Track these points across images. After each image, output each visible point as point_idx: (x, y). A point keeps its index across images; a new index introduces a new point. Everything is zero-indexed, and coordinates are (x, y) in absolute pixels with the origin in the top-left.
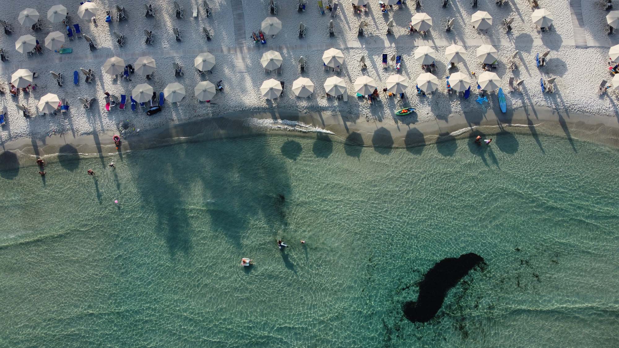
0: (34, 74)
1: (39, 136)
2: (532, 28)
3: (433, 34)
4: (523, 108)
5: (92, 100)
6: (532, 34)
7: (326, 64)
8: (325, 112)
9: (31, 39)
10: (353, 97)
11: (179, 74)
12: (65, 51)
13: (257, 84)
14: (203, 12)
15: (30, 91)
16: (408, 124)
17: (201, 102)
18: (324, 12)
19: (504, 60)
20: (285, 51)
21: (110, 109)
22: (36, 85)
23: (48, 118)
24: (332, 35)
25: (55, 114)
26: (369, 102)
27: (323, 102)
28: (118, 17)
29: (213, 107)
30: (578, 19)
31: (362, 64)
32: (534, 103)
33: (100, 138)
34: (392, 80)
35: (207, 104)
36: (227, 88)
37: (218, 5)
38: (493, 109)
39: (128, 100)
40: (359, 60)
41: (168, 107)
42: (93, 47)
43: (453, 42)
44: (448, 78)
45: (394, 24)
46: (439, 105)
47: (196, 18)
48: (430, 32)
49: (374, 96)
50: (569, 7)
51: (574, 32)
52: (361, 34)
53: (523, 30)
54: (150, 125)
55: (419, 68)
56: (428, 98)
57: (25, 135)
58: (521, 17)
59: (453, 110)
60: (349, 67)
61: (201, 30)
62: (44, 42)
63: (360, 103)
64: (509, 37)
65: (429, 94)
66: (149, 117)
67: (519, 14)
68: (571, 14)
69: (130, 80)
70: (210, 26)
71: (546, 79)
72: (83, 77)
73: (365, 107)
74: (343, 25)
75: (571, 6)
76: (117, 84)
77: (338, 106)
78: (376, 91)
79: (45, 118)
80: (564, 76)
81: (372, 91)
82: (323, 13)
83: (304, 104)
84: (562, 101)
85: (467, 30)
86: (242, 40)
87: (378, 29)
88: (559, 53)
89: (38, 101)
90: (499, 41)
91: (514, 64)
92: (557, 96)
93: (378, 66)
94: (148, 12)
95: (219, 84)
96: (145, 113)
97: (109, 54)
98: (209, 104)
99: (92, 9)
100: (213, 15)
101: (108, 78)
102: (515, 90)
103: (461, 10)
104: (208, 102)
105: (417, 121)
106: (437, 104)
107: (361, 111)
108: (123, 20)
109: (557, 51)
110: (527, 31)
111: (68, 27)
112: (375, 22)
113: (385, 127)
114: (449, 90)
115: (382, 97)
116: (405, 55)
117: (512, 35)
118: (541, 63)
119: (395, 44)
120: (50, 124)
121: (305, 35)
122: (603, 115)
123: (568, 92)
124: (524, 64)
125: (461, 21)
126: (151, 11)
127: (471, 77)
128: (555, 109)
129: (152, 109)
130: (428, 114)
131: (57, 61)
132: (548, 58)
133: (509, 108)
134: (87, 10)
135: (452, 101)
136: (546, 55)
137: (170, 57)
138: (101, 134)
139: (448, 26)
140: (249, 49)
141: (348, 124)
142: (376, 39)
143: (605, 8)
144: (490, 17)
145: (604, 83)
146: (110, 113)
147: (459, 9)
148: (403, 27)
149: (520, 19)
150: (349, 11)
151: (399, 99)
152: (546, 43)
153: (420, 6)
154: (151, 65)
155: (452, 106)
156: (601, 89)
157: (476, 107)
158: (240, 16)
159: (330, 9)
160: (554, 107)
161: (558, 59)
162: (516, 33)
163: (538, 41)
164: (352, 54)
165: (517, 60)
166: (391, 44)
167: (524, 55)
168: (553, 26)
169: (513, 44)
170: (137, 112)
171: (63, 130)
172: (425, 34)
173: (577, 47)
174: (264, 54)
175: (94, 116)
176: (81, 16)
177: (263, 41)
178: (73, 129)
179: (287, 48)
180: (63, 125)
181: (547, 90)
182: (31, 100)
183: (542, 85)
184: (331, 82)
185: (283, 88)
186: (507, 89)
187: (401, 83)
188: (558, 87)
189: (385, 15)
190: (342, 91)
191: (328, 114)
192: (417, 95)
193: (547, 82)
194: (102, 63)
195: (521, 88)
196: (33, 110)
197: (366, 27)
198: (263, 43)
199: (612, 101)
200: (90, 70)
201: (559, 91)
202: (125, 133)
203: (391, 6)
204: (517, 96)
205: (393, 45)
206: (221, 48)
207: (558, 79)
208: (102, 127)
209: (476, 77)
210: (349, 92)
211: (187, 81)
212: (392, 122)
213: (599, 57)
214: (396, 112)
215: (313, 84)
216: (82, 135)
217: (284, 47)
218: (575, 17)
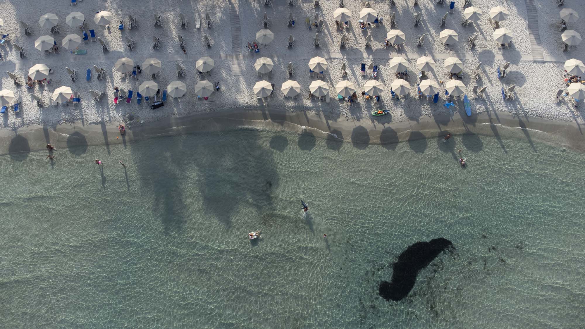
0: (50, 70)
1: (51, 124)
2: (494, 45)
3: (406, 48)
4: (486, 113)
5: (102, 94)
6: (493, 50)
7: (312, 70)
8: (309, 111)
9: (50, 40)
10: (334, 99)
11: (181, 76)
12: (80, 53)
13: (250, 85)
14: (205, 25)
15: (45, 85)
16: (383, 124)
17: (200, 99)
18: (311, 27)
19: (469, 72)
20: (276, 59)
21: (118, 102)
22: (51, 80)
23: (60, 108)
24: (317, 46)
25: (67, 105)
26: (349, 104)
27: (308, 103)
28: (130, 26)
29: (211, 104)
30: (535, 38)
31: (343, 72)
32: (496, 109)
33: (107, 127)
34: (370, 84)
35: (205, 101)
36: (223, 88)
37: (218, 19)
38: (459, 112)
39: (134, 96)
40: (341, 68)
41: (170, 103)
42: (106, 50)
43: (423, 55)
44: (419, 85)
45: (372, 39)
46: (411, 108)
47: (199, 29)
48: (403, 47)
49: (353, 98)
50: (527, 28)
51: (532, 50)
52: (343, 47)
53: (486, 47)
54: (153, 118)
55: (394, 76)
56: (401, 102)
57: (37, 123)
58: (484, 36)
59: (423, 112)
60: (331, 74)
61: (203, 39)
62: (61, 43)
63: (341, 105)
64: (473, 53)
65: (402, 98)
66: (152, 111)
67: (482, 34)
68: (529, 34)
69: (137, 79)
70: (211, 36)
71: (506, 88)
72: (95, 74)
73: (345, 108)
74: (328, 39)
75: (529, 28)
76: (125, 82)
77: (321, 107)
78: (355, 94)
79: (57, 109)
80: (523, 86)
81: (352, 93)
82: (310, 29)
83: (291, 104)
84: (522, 107)
85: (435, 46)
86: (239, 49)
87: (357, 43)
88: (519, 67)
89: (51, 93)
90: (464, 56)
91: (478, 74)
92: (517, 103)
93: (357, 74)
94: (157, 23)
95: (216, 84)
96: (149, 107)
97: (120, 55)
98: (207, 101)
99: (107, 17)
100: (214, 27)
101: (117, 76)
102: (479, 97)
103: (431, 29)
104: (206, 99)
105: (391, 121)
106: (409, 107)
107: (341, 112)
108: (134, 28)
109: (517, 65)
110: (490, 47)
111: (84, 32)
112: (355, 38)
113: (363, 125)
114: (420, 96)
115: (361, 99)
116: (381, 66)
117: (476, 51)
118: (502, 75)
119: (372, 56)
120: (62, 114)
121: (293, 46)
122: (561, 120)
123: (527, 99)
124: (487, 76)
125: (430, 38)
126: (160, 21)
127: (440, 85)
128: (515, 114)
129: (155, 104)
130: (401, 115)
131: (72, 60)
132: (508, 70)
133: (474, 112)
134: (102, 17)
135: (423, 105)
136: (506, 67)
137: (174, 61)
138: (108, 124)
139: (419, 42)
140: (244, 56)
141: (330, 122)
142: (356, 52)
143: (560, 29)
144: (456, 34)
145: (560, 92)
146: (117, 106)
147: (429, 29)
148: (380, 42)
149: (483, 38)
150: (333, 27)
151: (375, 102)
152: (506, 58)
153: (395, 25)
154: (157, 65)
155: (422, 109)
156: (557, 97)
157: (444, 110)
158: (238, 29)
159: (317, 26)
160: (514, 112)
161: (517, 72)
162: (479, 50)
163: (499, 57)
164: (335, 64)
165: (480, 72)
166: (369, 56)
167: (487, 68)
168: (513, 44)
169: (477, 59)
170: (142, 106)
171: (74, 119)
172: (399, 49)
173: (535, 62)
174: (257, 60)
175: (103, 108)
176: (97, 22)
177: (257, 50)
178: (82, 119)
179: (278, 57)
180: (74, 115)
181: (508, 97)
182: (46, 93)
183: (503, 93)
184: (315, 85)
185: (273, 89)
186: (471, 96)
187: (377, 87)
188: (518, 95)
189: (364, 32)
190: (325, 93)
191: (312, 113)
192: (391, 99)
193: (507, 91)
194: (113, 64)
195: (484, 95)
196: (46, 101)
197: (348, 42)
198: (256, 52)
199: (568, 108)
200: (102, 69)
201: (519, 99)
202: (130, 124)
203: (369, 24)
204: (481, 102)
205: (371, 57)
206: (220, 55)
207: (517, 89)
208: (110, 118)
209: (444, 85)
210: (331, 95)
211: (188, 81)
212: (369, 122)
213: (555, 71)
214: (373, 113)
215: (300, 86)
216: (91, 124)
217: (275, 56)
218: (533, 37)
